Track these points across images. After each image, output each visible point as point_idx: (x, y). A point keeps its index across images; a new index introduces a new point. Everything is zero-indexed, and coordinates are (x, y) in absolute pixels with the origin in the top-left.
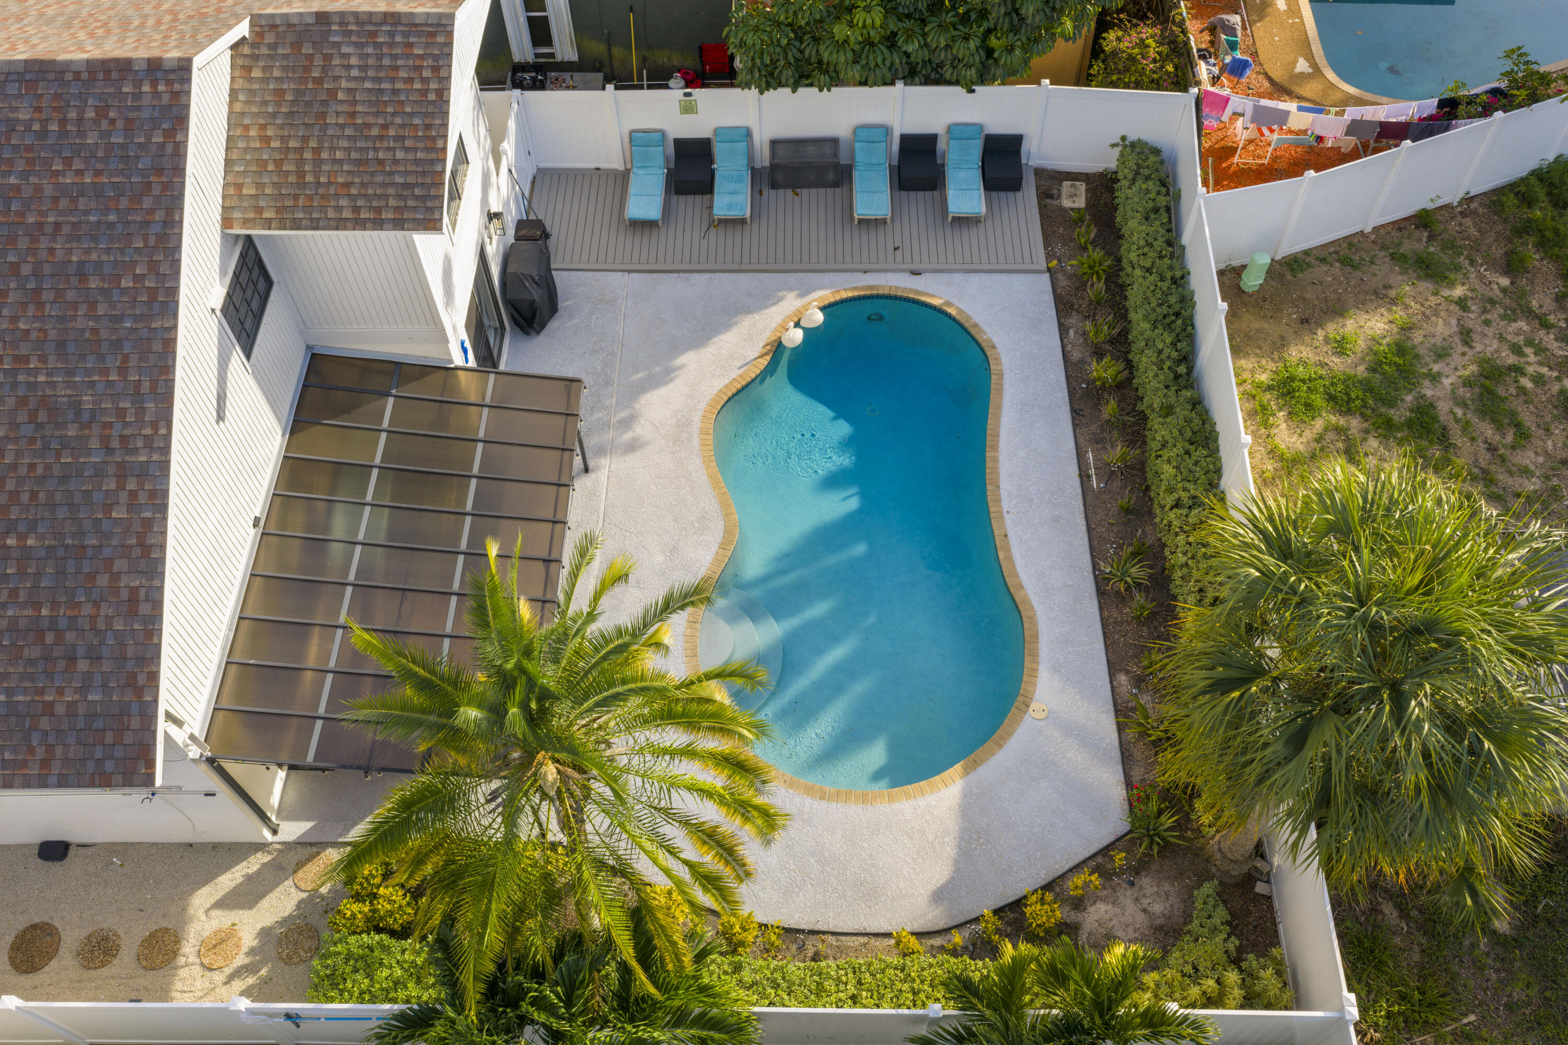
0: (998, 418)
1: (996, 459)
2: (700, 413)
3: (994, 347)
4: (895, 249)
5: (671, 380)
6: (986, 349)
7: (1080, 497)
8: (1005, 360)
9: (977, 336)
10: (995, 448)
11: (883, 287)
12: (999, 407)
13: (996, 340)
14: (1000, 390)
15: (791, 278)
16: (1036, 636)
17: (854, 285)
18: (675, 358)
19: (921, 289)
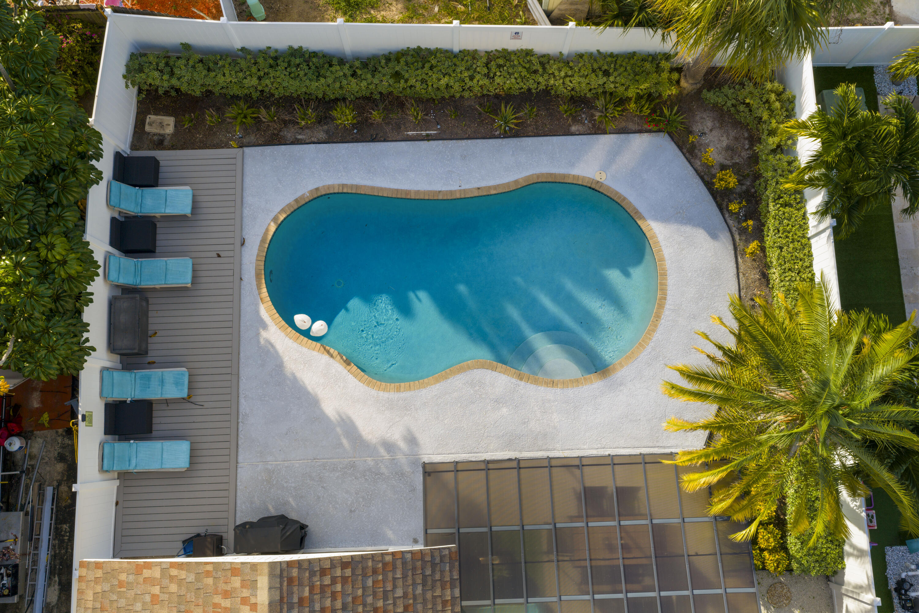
0: (382, 189)
1: (418, 192)
2: (381, 393)
3: (317, 189)
4: (219, 256)
5: (349, 418)
6: (319, 194)
7: (445, 141)
8: (330, 182)
9: (307, 200)
10: (408, 192)
11: (257, 266)
12: (373, 188)
13: (311, 187)
14: (357, 187)
15: (246, 335)
16: (551, 174)
17: (255, 287)
18: (328, 418)
19: (259, 239)
